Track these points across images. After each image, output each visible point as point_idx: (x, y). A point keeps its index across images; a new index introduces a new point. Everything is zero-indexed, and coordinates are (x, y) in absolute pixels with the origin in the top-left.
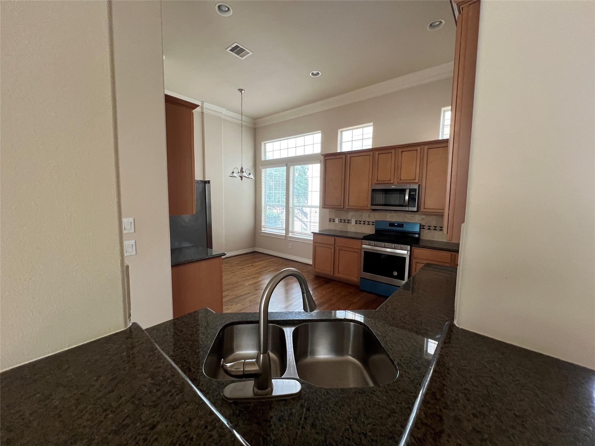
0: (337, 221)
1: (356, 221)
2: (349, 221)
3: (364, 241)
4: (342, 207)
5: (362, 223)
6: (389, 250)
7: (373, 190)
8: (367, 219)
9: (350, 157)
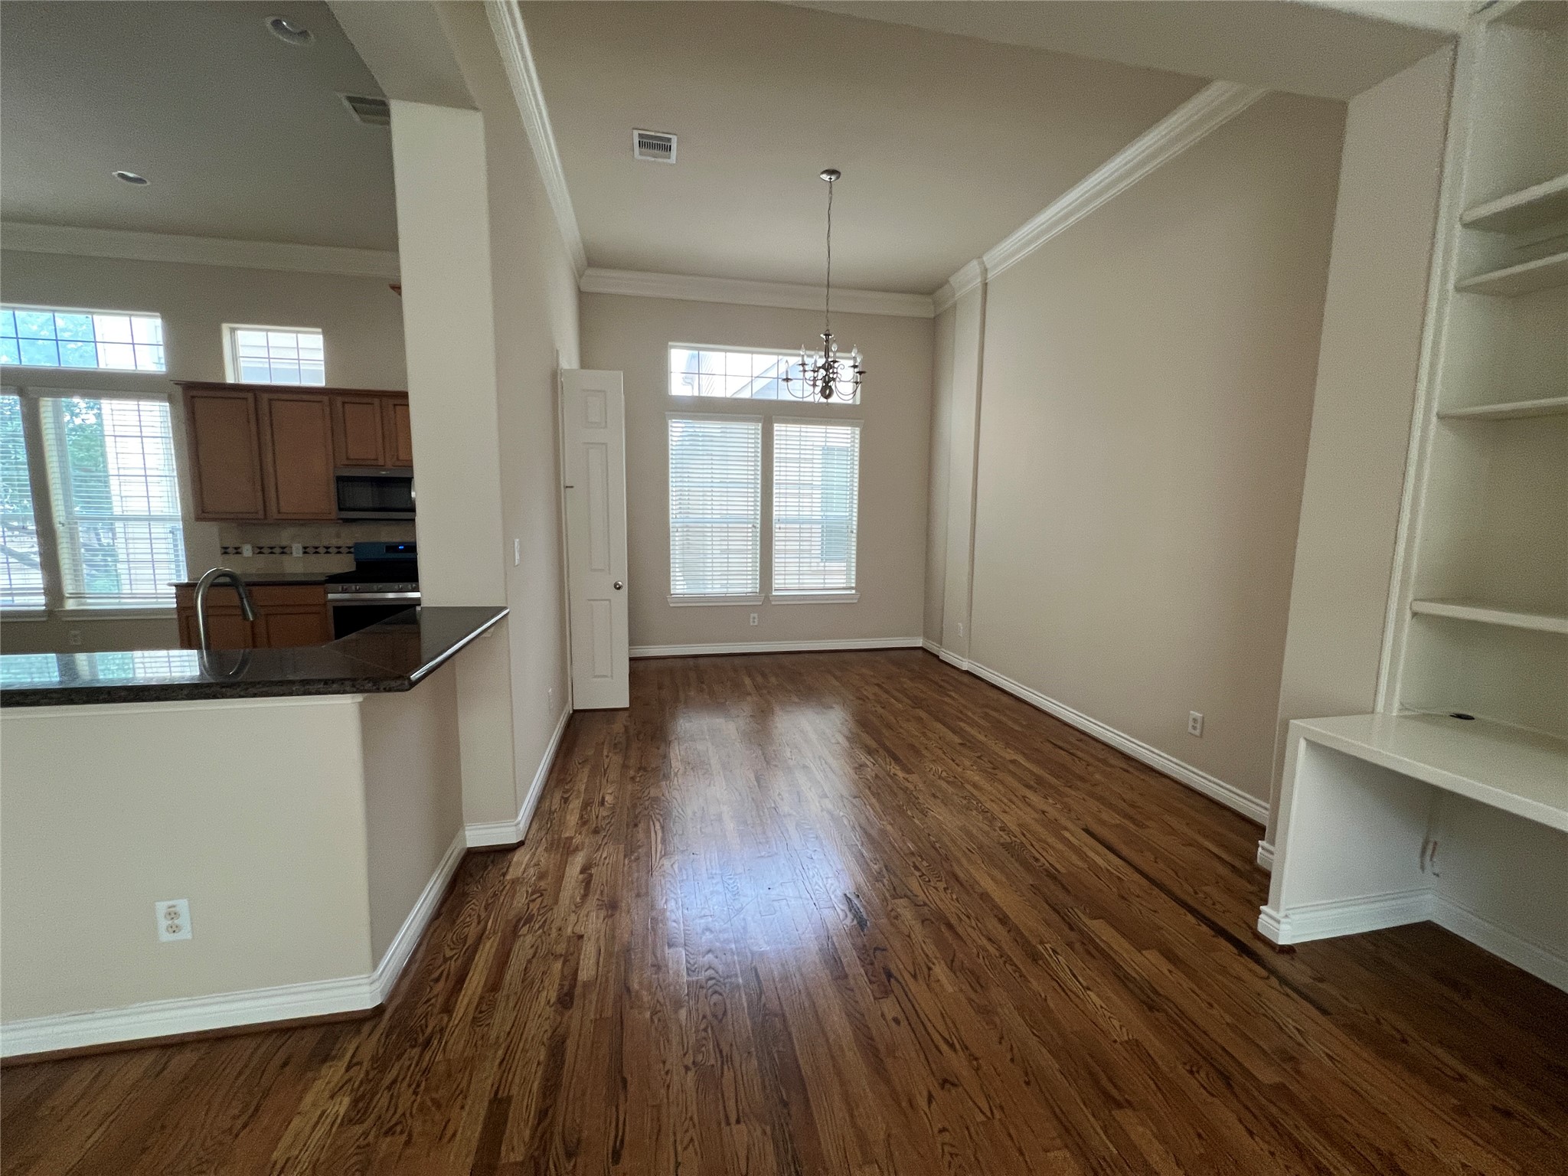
0: (247, 551)
1: (305, 548)
2: (284, 550)
3: (330, 586)
4: (261, 515)
5: (322, 550)
6: (391, 595)
7: (340, 480)
8: (334, 542)
9: (270, 400)
